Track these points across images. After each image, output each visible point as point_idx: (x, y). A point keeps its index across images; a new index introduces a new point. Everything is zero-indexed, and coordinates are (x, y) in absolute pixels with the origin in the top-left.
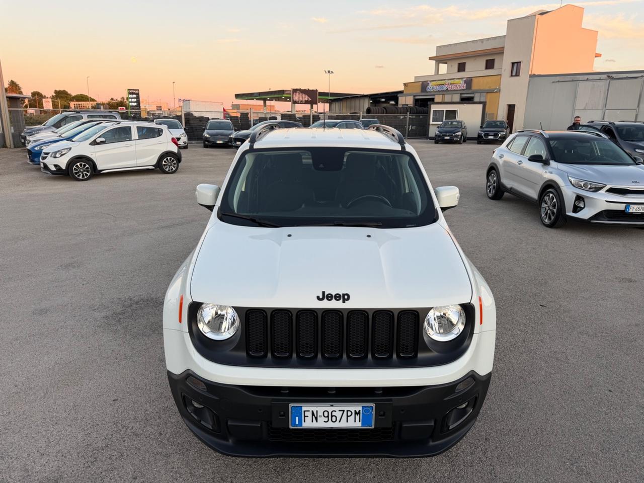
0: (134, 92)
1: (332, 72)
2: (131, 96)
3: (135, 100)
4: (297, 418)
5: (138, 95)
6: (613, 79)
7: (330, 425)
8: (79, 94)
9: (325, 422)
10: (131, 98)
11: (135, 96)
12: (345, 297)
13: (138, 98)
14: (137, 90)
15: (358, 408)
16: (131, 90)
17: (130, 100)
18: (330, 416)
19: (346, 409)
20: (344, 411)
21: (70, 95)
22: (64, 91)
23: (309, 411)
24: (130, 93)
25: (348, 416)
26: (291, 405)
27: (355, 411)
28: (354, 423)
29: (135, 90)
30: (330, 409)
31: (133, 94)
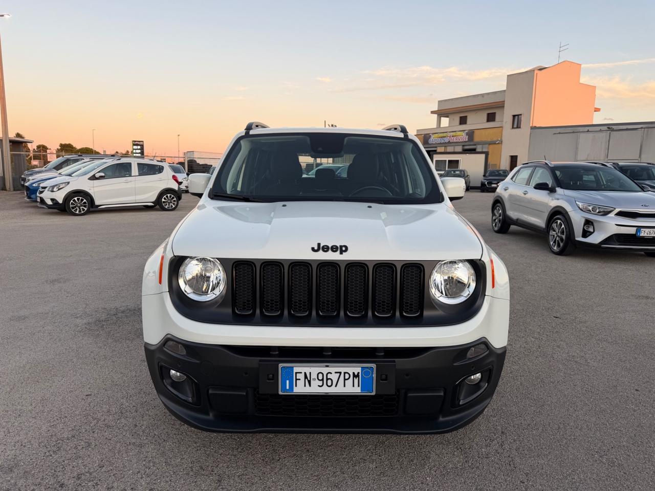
0: (139, 143)
1: (336, 126)
2: (135, 147)
3: (139, 151)
4: (288, 382)
5: (142, 146)
6: (613, 130)
7: (325, 390)
8: (84, 147)
9: (319, 386)
10: (135, 149)
11: (139, 147)
12: (343, 249)
13: (142, 149)
14: (141, 141)
15: (357, 369)
16: (136, 141)
17: (134, 151)
18: (325, 380)
19: (343, 370)
20: (340, 373)
21: (75, 148)
22: (69, 144)
23: (301, 373)
24: (134, 145)
25: (345, 380)
26: (281, 365)
27: (354, 373)
28: (352, 388)
29: (140, 141)
30: (325, 370)
31: (137, 145)
